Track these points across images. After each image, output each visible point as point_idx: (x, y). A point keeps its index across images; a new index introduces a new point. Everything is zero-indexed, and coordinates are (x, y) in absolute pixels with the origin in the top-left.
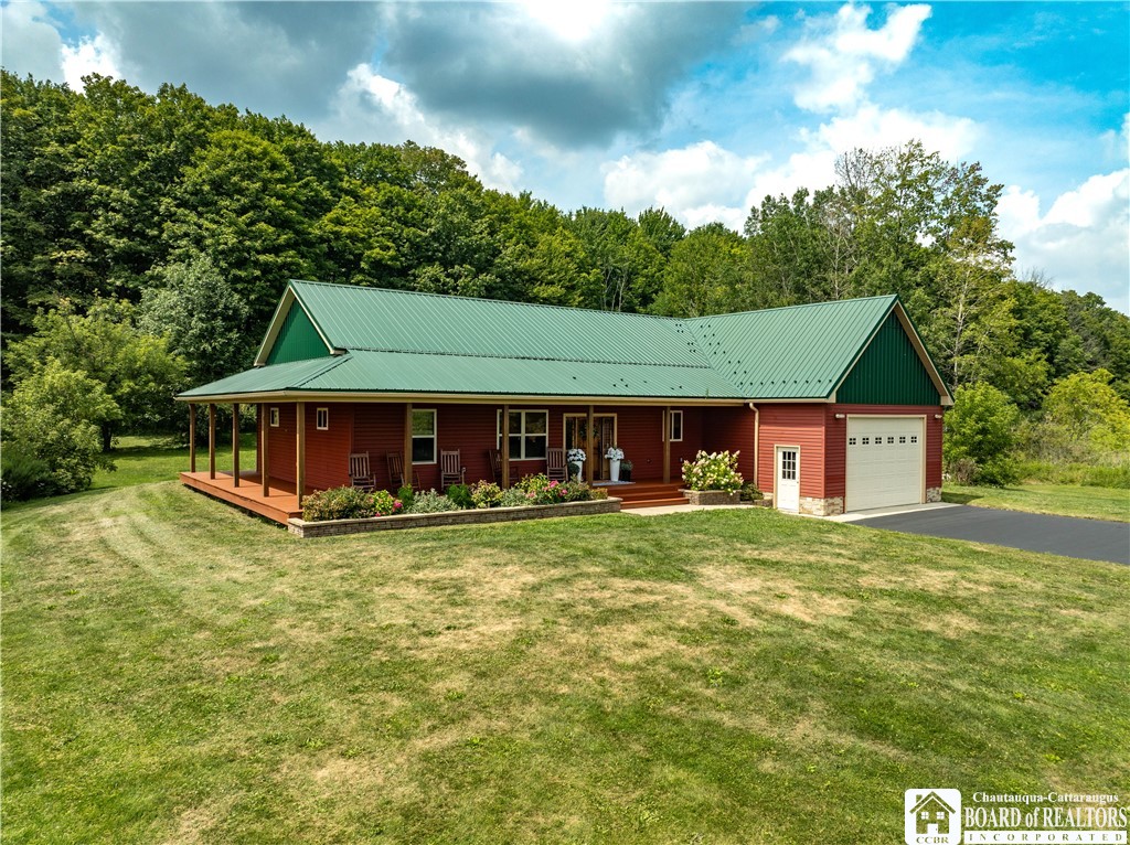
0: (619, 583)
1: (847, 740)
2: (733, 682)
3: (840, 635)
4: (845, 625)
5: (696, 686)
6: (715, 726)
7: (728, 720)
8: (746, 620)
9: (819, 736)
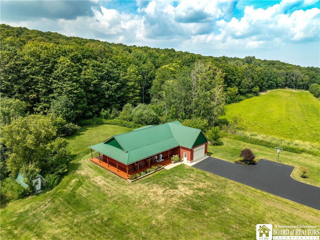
0: (171, 190)
1: (192, 210)
2: (184, 205)
3: (192, 197)
4: (192, 195)
5: (181, 205)
6: (183, 209)
7: (184, 209)
8: (184, 196)
9: (190, 210)
